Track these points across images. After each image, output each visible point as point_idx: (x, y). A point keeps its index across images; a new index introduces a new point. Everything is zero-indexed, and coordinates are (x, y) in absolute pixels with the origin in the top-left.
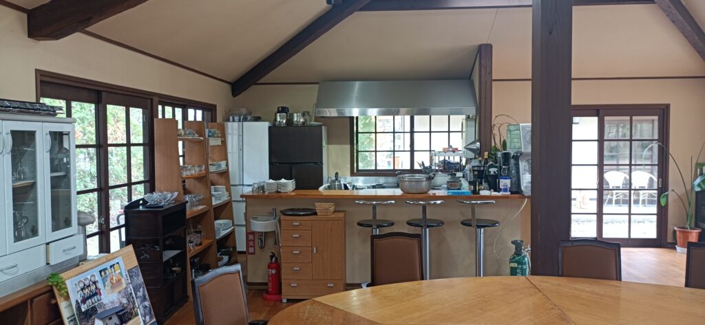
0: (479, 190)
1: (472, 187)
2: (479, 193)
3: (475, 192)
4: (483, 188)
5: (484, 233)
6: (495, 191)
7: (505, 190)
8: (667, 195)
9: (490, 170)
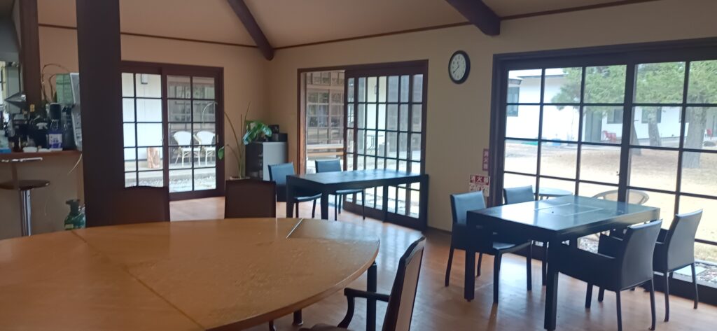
0: (22, 147)
1: (13, 144)
2: (22, 151)
3: (17, 150)
4: (27, 144)
5: (31, 195)
6: (43, 148)
7: (56, 146)
8: (224, 149)
9: (38, 125)
